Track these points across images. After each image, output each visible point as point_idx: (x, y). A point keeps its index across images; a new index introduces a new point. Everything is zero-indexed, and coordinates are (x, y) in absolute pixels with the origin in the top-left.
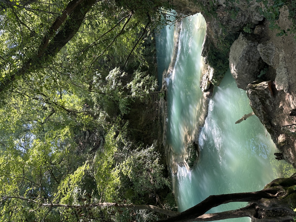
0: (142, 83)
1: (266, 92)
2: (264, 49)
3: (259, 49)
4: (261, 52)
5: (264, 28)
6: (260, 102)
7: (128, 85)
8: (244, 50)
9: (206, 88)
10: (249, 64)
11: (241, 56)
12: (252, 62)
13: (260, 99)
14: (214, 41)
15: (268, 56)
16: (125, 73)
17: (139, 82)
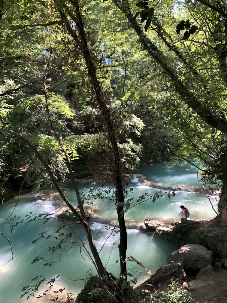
0: (132, 154)
1: (181, 276)
2: (209, 270)
3: (208, 266)
4: (207, 268)
5: (220, 268)
6: (173, 272)
7: (130, 140)
8: (204, 256)
9: (149, 225)
10: (194, 261)
11: (200, 254)
12: (195, 263)
13: (175, 272)
14: (198, 229)
15: (204, 274)
16: (139, 135)
17: (133, 151)
